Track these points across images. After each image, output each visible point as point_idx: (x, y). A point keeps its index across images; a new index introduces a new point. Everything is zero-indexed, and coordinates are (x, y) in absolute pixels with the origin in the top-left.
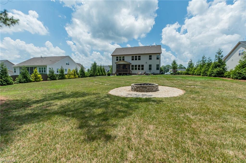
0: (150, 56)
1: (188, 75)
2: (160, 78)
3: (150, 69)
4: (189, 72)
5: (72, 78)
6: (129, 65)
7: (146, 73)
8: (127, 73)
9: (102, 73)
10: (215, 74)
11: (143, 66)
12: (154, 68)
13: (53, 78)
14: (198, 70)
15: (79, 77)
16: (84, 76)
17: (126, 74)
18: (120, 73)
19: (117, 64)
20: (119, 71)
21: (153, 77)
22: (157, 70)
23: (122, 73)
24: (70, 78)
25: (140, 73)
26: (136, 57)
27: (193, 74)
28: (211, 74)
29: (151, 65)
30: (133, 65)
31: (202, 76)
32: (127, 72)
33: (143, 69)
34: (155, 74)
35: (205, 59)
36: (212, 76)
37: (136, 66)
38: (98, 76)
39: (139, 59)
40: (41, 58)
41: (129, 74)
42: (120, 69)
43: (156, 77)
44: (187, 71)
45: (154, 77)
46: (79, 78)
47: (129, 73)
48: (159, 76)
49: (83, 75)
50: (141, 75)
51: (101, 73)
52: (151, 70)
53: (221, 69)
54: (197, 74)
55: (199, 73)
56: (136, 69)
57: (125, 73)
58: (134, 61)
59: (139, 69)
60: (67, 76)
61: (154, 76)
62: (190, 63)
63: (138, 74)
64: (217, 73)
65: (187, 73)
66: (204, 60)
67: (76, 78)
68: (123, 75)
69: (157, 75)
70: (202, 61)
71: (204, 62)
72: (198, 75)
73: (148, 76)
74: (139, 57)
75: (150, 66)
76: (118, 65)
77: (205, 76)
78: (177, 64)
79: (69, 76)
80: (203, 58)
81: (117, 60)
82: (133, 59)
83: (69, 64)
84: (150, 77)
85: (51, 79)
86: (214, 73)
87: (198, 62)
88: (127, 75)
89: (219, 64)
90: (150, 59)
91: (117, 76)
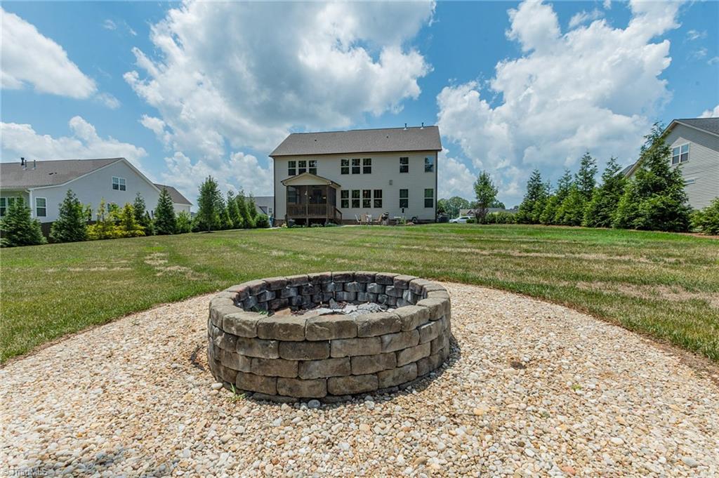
0: (404, 161)
1: (527, 223)
2: (441, 234)
3: (404, 204)
4: (534, 215)
5: (116, 237)
6: (332, 188)
7: (390, 217)
8: (323, 217)
9: (246, 221)
10: (643, 219)
11: (378, 193)
12: (417, 199)
13: (20, 236)
14: (569, 207)
15: (148, 233)
16: (171, 230)
17: (322, 222)
18: (300, 217)
19: (287, 187)
20: (297, 213)
21: (412, 230)
22: (427, 208)
23: (308, 217)
24: (107, 238)
25: (370, 216)
26: (357, 162)
27: (549, 222)
28: (631, 219)
29: (407, 190)
30: (348, 191)
31: (589, 226)
32: (324, 213)
33: (379, 204)
34: (420, 222)
35: (592, 167)
36: (633, 227)
37: (356, 193)
38: (229, 228)
39: (367, 171)
40: (23, 164)
41: (331, 220)
42: (300, 203)
43: (425, 231)
44: (526, 212)
45: (418, 230)
46: (147, 235)
47: (332, 217)
48: (435, 228)
49: (167, 224)
50: (372, 224)
51: (242, 219)
52: (407, 206)
53: (668, 199)
54: (565, 220)
55: (572, 215)
56: (356, 204)
57: (316, 217)
58: (351, 176)
59: (367, 205)
60: (95, 231)
61: (418, 226)
62: (534, 183)
63: (362, 221)
64: (653, 216)
65: (526, 218)
66: (589, 170)
67: (134, 235)
68: (310, 226)
69: (425, 225)
70: (580, 174)
71: (587, 178)
72: (570, 225)
73: (395, 227)
74: (368, 162)
75: (404, 193)
76: (293, 189)
77: (599, 226)
78: (493, 187)
79: (104, 230)
80: (583, 164)
81: (292, 172)
82: (345, 171)
83: (123, 188)
84: (402, 231)
85: (14, 240)
86: (641, 216)
87: (565, 179)
88: (324, 226)
89: (658, 178)
90: (404, 170)
91: (288, 227)
